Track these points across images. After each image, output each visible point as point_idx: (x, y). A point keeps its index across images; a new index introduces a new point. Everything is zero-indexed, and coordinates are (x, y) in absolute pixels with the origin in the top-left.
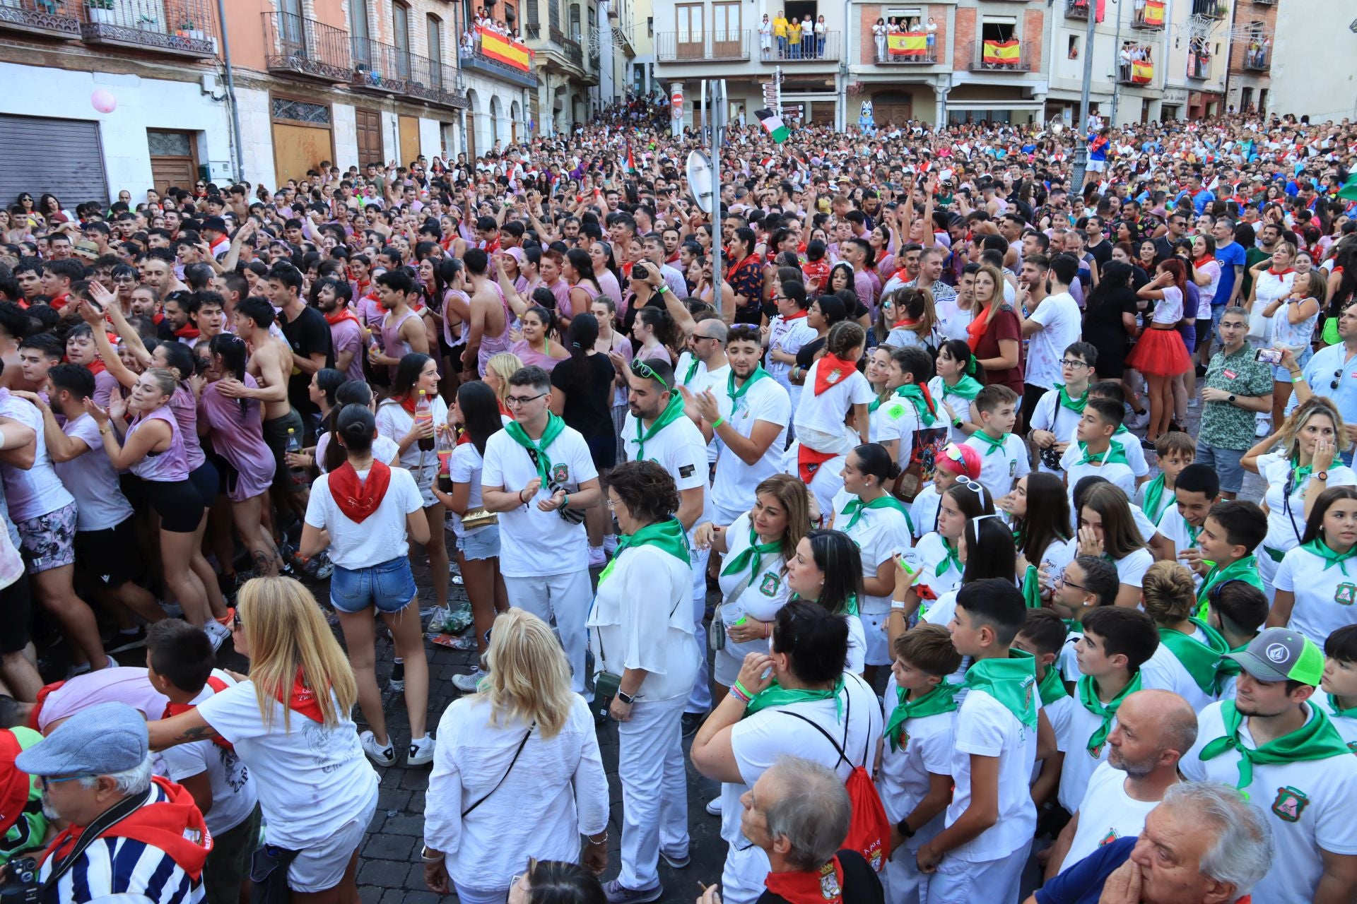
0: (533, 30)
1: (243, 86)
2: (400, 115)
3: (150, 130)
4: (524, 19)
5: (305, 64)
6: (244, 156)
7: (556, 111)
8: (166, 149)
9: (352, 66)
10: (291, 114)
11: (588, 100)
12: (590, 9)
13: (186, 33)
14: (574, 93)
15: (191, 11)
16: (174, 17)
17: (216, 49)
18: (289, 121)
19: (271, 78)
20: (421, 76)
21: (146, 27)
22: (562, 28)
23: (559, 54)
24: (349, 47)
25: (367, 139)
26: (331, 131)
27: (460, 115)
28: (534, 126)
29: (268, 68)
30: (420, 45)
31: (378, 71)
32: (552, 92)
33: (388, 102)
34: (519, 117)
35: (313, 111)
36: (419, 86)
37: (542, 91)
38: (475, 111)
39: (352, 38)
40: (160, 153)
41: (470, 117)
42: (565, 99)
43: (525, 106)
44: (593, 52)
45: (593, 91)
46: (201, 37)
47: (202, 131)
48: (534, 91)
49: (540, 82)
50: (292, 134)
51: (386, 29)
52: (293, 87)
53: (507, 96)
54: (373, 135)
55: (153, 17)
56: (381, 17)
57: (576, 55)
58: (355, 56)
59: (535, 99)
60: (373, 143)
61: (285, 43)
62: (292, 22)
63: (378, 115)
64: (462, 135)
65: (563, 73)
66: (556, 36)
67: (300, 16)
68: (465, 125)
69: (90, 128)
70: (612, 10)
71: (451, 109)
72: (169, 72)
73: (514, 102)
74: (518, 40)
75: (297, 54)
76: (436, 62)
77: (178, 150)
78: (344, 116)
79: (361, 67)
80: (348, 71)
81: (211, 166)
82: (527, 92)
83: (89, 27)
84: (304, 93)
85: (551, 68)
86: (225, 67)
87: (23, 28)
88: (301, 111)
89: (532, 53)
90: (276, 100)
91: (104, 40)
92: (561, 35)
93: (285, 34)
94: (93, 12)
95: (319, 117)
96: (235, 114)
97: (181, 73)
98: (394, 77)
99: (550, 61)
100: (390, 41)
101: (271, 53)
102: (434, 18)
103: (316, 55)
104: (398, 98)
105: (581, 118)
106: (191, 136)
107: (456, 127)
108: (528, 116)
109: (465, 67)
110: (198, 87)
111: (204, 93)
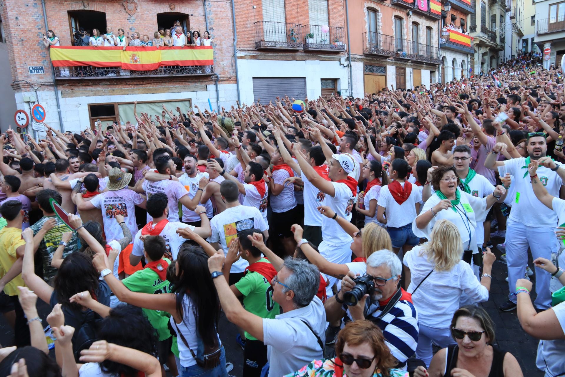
0: (473, 28)
1: (354, 61)
2: (413, 69)
3: (322, 79)
4: (469, 24)
5: (377, 51)
6: (353, 87)
7: (482, 64)
8: (327, 86)
9: (395, 51)
10: (371, 70)
11: (498, 58)
12: (501, 16)
13: (336, 43)
14: (491, 55)
15: (338, 35)
16: (332, 38)
17: (346, 48)
18: (370, 73)
19: (364, 57)
20: (423, 52)
21: (323, 43)
22: (487, 26)
23: (485, 38)
24: (394, 43)
25: (400, 79)
26: (386, 76)
27: (439, 67)
28: (472, 70)
29: (364, 54)
30: (423, 40)
31: (405, 51)
32: (481, 55)
33: (409, 64)
34: (465, 67)
35: (379, 69)
36: (422, 56)
37: (476, 55)
38: (445, 65)
39: (396, 39)
40: (324, 88)
41: (443, 68)
42: (487, 58)
43: (468, 62)
44: (502, 35)
45: (501, 53)
46: (341, 44)
47: (339, 79)
48: (472, 55)
49: (475, 51)
50: (371, 78)
51: (409, 34)
52: (372, 60)
53: (460, 58)
54: (402, 77)
55: (325, 39)
56: (408, 30)
57: (493, 37)
58: (396, 46)
59: (473, 59)
60: (402, 81)
61: (370, 44)
62: (373, 35)
63: (405, 69)
64: (439, 76)
65: (487, 46)
66: (484, 30)
67: (376, 33)
68: (440, 72)
69: (303, 80)
70: (512, 15)
71: (435, 65)
72: (329, 58)
73: (463, 61)
74: (466, 34)
75: (375, 47)
76: (429, 46)
77: (330, 86)
78: (391, 70)
79: (399, 50)
80: (394, 52)
81: (342, 91)
82: (469, 56)
83: (306, 45)
84: (376, 62)
85: (481, 44)
86: (348, 54)
87: (287, 48)
88: (375, 69)
89: (472, 38)
90: (366, 65)
91: (310, 49)
92: (486, 29)
93: (371, 40)
94: (307, 40)
95: (382, 71)
96: (351, 71)
97: (333, 58)
98: (412, 53)
99: (481, 41)
100: (411, 39)
101: (365, 48)
102: (429, 28)
103: (382, 47)
104: (413, 62)
105: (494, 65)
106: (335, 81)
107: (437, 73)
108: (469, 66)
109: (442, 47)
110: (339, 62)
111: (341, 64)
